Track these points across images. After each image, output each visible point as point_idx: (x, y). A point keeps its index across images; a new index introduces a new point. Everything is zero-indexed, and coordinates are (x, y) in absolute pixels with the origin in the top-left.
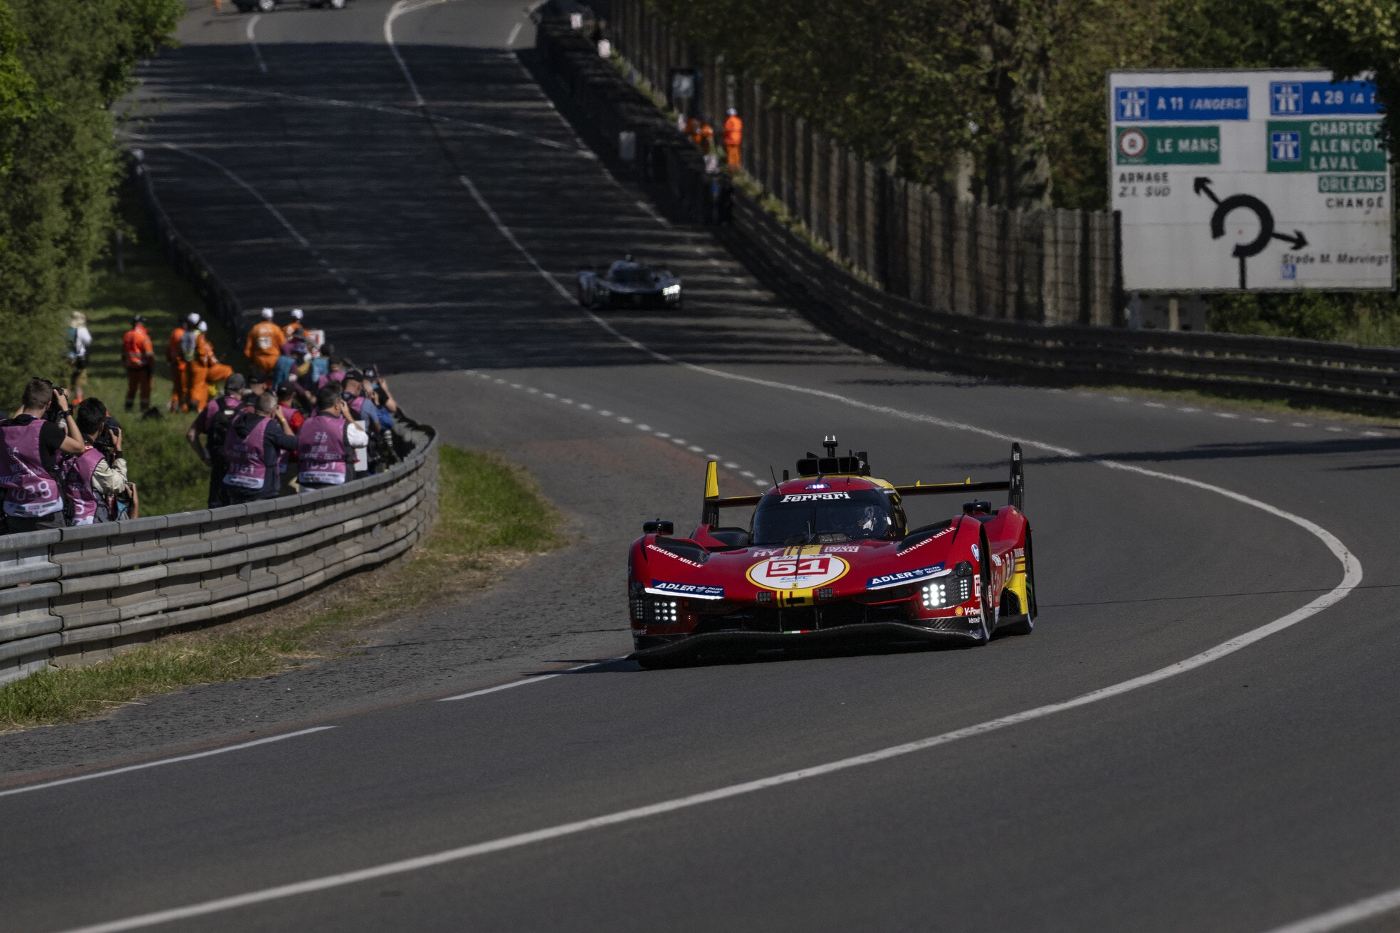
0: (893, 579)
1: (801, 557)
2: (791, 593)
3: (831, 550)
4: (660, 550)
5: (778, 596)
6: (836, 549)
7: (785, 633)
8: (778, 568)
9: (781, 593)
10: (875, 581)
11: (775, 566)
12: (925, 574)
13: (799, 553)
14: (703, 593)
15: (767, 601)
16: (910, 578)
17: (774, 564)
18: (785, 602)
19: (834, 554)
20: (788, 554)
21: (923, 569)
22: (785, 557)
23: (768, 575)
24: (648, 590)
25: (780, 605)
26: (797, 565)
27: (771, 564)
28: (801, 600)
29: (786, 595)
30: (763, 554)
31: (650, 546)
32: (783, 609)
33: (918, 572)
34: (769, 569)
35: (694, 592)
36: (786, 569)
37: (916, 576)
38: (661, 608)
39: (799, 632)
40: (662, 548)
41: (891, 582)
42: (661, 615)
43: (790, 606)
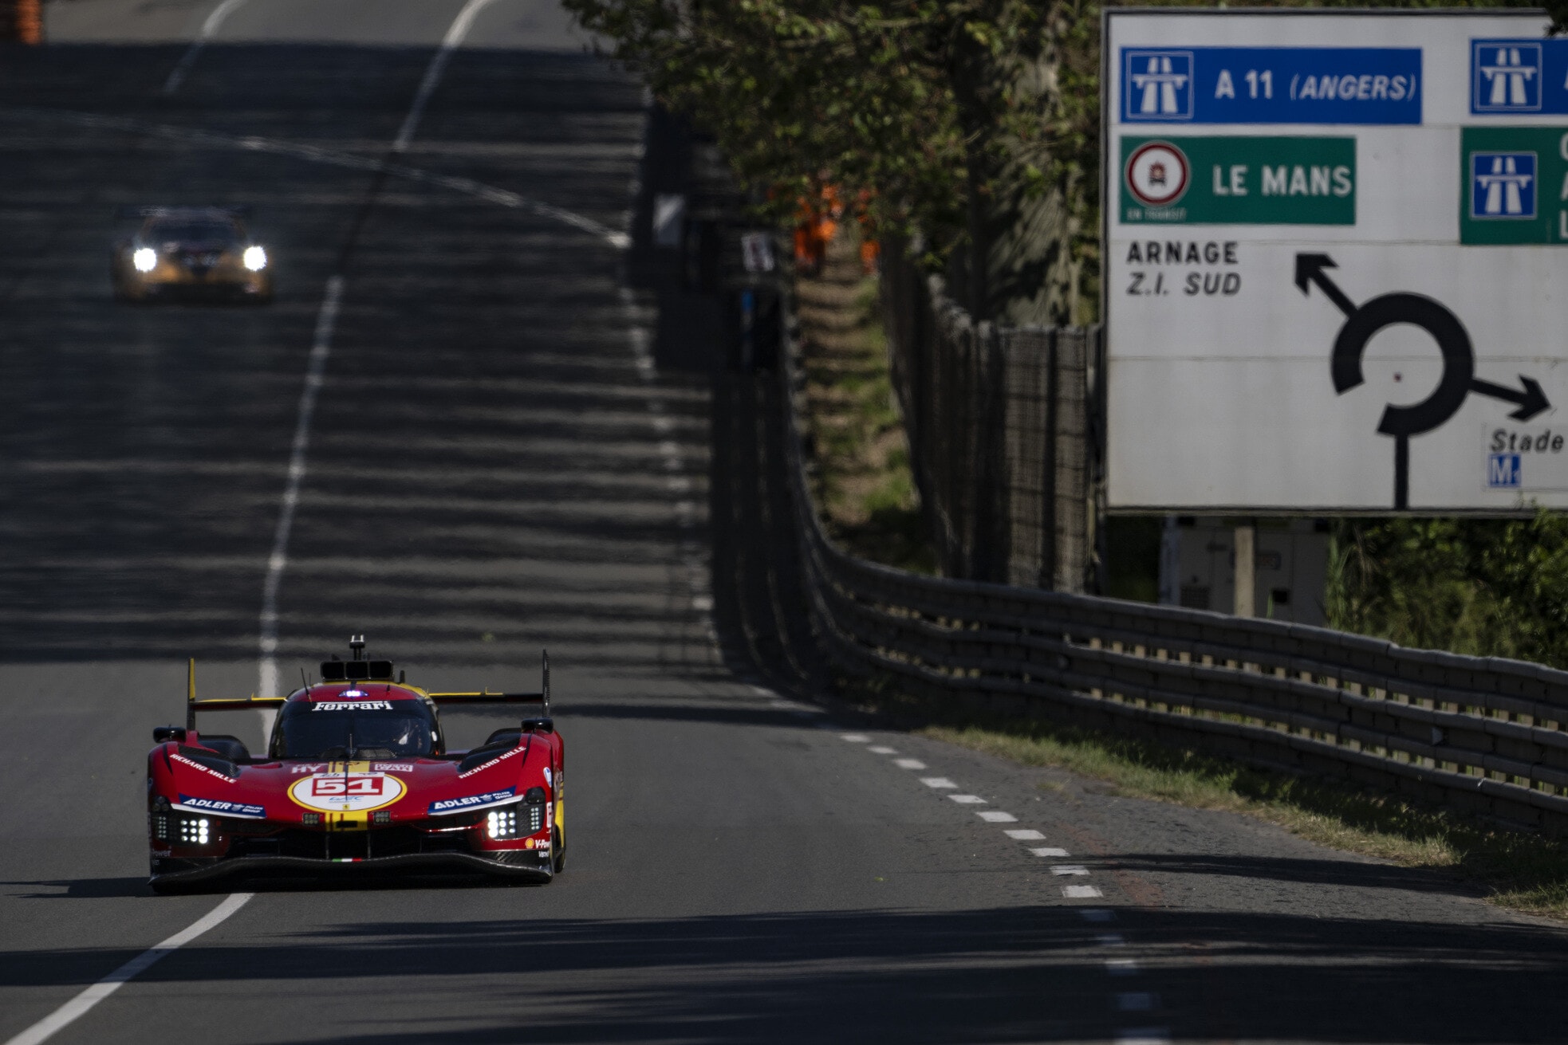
0: (458, 804)
1: (350, 775)
2: (342, 815)
3: (382, 768)
4: (186, 761)
5: (327, 819)
6: (387, 767)
7: (335, 860)
8: (324, 786)
9: (331, 815)
10: (438, 806)
11: (321, 784)
12: (494, 800)
13: (346, 770)
14: (240, 812)
15: (314, 824)
16: (477, 804)
17: (319, 782)
18: (335, 826)
19: (388, 773)
20: (333, 770)
21: (491, 794)
22: (331, 774)
23: (314, 794)
24: (175, 806)
25: (328, 830)
26: (346, 783)
27: (315, 781)
28: (353, 824)
29: (336, 818)
30: (303, 769)
31: (174, 756)
32: (332, 833)
33: (486, 797)
34: (315, 788)
35: (230, 810)
36: (333, 788)
37: (483, 802)
38: (189, 827)
39: (350, 860)
40: (189, 758)
41: (456, 807)
42: (189, 834)
43: (339, 830)
